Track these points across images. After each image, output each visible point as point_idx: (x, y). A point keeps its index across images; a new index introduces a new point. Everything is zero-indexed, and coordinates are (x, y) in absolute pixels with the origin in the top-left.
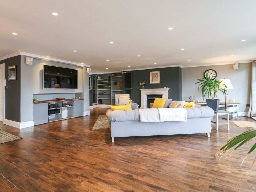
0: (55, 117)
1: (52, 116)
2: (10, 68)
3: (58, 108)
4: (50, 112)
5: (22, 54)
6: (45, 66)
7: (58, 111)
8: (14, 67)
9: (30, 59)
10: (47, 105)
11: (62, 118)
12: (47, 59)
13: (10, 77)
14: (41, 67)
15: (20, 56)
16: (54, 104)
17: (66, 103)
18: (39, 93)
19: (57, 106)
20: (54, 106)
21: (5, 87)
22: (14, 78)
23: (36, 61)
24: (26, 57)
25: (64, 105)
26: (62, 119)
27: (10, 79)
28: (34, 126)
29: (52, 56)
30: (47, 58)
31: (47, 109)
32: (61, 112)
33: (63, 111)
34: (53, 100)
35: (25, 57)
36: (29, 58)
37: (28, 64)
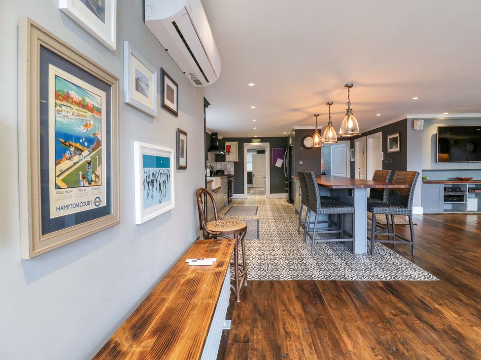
0: (452, 206)
1: (449, 206)
2: (390, 137)
3: (459, 193)
4: (447, 198)
5: (409, 116)
6: (440, 129)
7: (461, 198)
8: (397, 135)
9: (421, 123)
10: (442, 186)
11: (468, 210)
12: (443, 117)
13: (390, 149)
14: (434, 130)
15: (406, 119)
16: (451, 186)
17: (474, 186)
18: (430, 169)
19: (458, 190)
20: (454, 189)
21: (383, 161)
22: (398, 149)
23: (428, 122)
24: (415, 121)
25: (471, 190)
26: (467, 212)
27: (390, 151)
28: (424, 214)
29: (451, 111)
30: (445, 115)
31: (443, 193)
32: (466, 201)
33: (469, 200)
34: (450, 180)
35: (413, 120)
36: (419, 122)
37: (418, 129)
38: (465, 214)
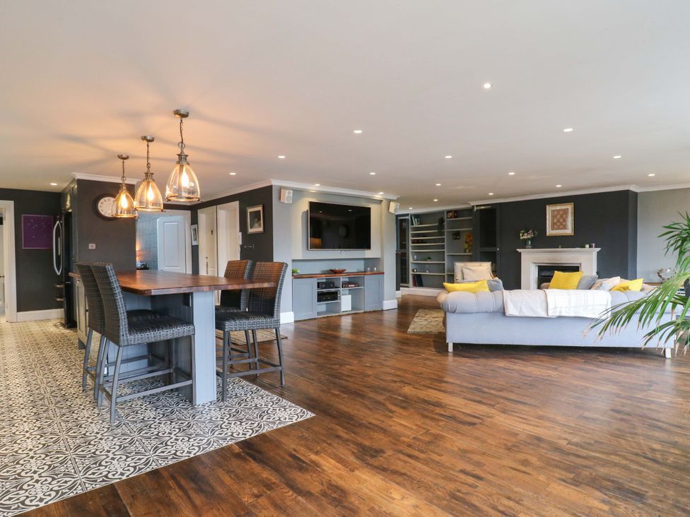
0: (327, 308)
1: (322, 307)
2: (250, 210)
3: (333, 290)
4: (322, 297)
5: (275, 183)
6: (312, 204)
7: (334, 296)
8: (260, 208)
9: (289, 193)
10: (315, 282)
11: (343, 310)
12: (315, 190)
13: (251, 228)
14: (304, 206)
15: (271, 187)
16: (324, 281)
17: (347, 280)
18: (301, 258)
19: (332, 285)
20: (329, 284)
21: (241, 246)
22: (261, 229)
23: (298, 193)
24: (282, 190)
25: (345, 285)
26: (341, 313)
27: (251, 231)
28: (296, 322)
29: (323, 183)
30: (315, 187)
31: (316, 290)
32: (340, 299)
33: (343, 297)
34: (324, 273)
35: (280, 189)
36: (287, 191)
37: (286, 202)
38: (340, 316)
